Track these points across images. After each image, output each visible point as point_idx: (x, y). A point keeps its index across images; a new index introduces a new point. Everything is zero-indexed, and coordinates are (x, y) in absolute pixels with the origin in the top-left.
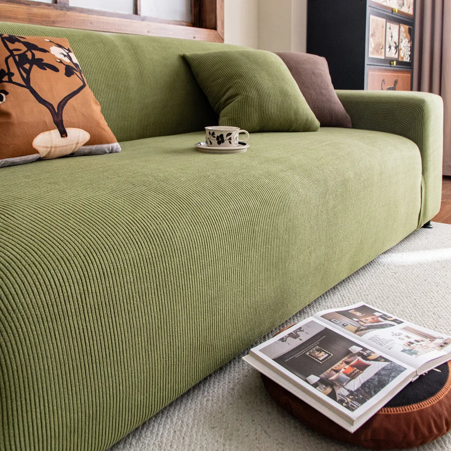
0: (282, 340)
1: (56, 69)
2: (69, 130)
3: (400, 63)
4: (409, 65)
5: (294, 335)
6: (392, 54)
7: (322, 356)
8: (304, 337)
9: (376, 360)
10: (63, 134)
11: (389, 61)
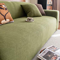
0: (43, 53)
1: (4, 9)
2: (7, 20)
3: (51, 5)
4: (52, 5)
5: (44, 52)
6: (50, 4)
7: (50, 56)
8: (46, 52)
9: (58, 56)
10: (6, 20)
11: (50, 5)
